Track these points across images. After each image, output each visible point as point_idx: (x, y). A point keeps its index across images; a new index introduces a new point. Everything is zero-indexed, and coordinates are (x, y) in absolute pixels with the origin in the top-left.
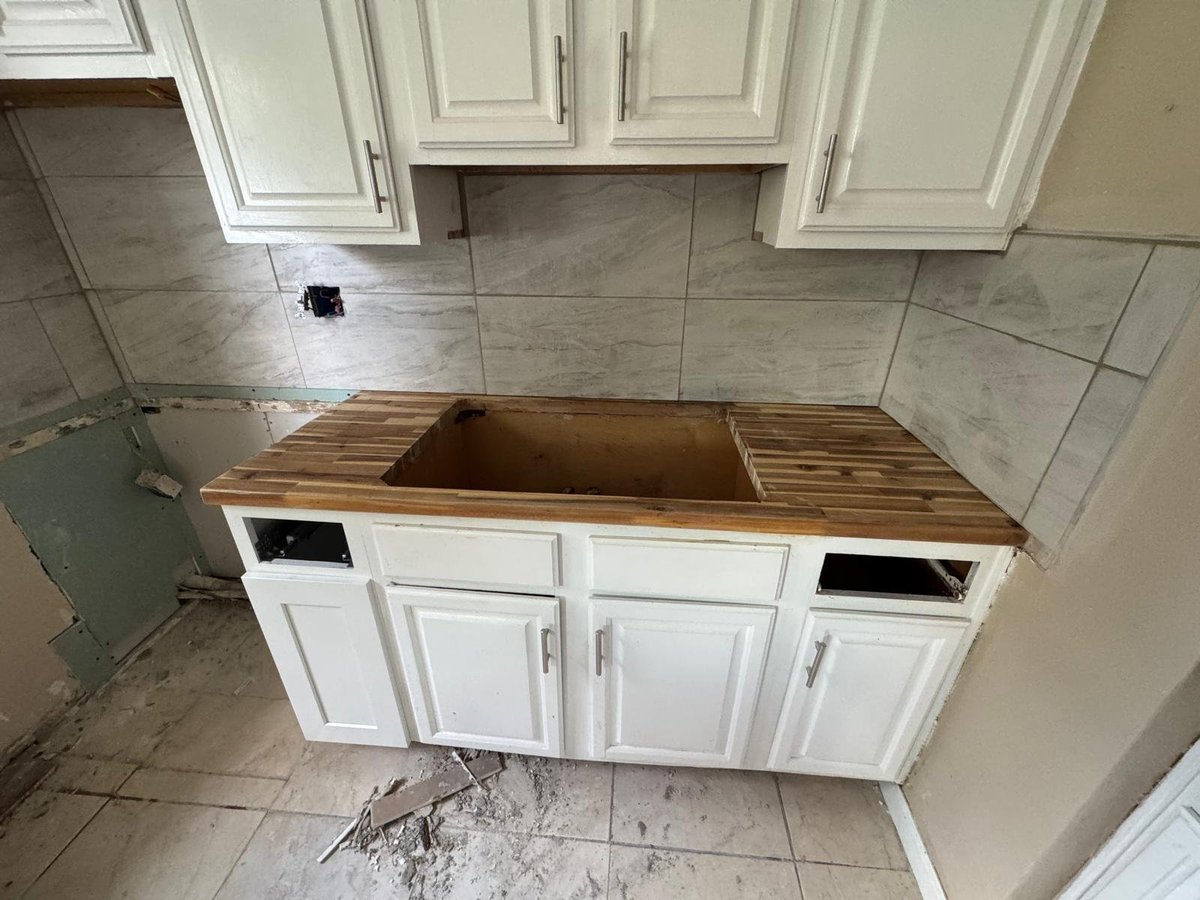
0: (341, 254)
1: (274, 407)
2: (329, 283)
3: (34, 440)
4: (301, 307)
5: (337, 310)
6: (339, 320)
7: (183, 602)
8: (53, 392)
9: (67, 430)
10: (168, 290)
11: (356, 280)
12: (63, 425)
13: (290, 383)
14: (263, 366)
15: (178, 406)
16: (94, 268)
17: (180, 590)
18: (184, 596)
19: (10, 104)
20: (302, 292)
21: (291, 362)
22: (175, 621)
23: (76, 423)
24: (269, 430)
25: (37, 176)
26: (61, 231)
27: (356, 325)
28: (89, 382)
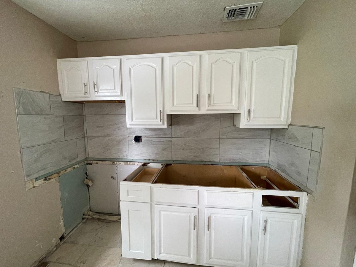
0: (143, 129)
1: (120, 163)
2: (139, 135)
3: (68, 170)
4: (133, 140)
5: (140, 141)
6: (140, 143)
7: (83, 219)
8: (74, 159)
9: (74, 168)
10: (103, 137)
11: (146, 135)
12: (74, 167)
13: (125, 158)
14: (120, 153)
15: (97, 163)
16: (88, 132)
17: (84, 215)
18: (84, 217)
19: (84, 102)
20: (134, 137)
21: (127, 152)
22: (81, 224)
23: (76, 166)
24: (117, 170)
25: (84, 114)
26: (85, 125)
27: (144, 144)
28: (81, 157)
